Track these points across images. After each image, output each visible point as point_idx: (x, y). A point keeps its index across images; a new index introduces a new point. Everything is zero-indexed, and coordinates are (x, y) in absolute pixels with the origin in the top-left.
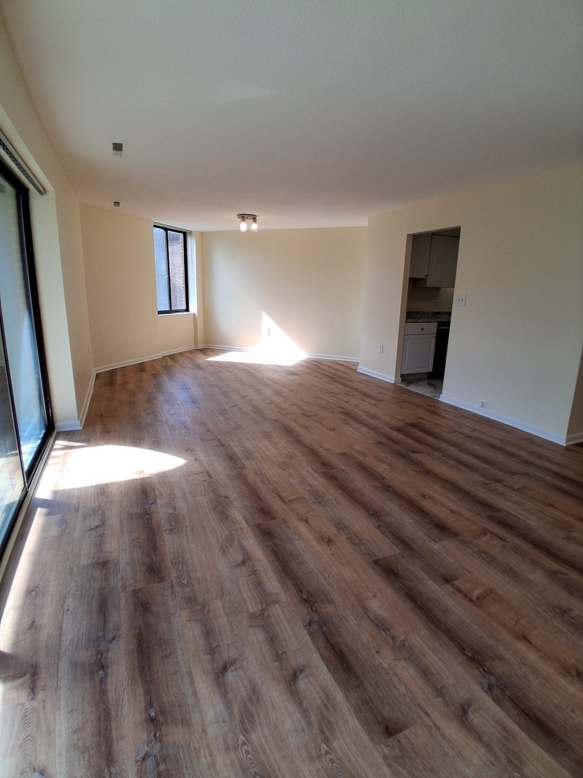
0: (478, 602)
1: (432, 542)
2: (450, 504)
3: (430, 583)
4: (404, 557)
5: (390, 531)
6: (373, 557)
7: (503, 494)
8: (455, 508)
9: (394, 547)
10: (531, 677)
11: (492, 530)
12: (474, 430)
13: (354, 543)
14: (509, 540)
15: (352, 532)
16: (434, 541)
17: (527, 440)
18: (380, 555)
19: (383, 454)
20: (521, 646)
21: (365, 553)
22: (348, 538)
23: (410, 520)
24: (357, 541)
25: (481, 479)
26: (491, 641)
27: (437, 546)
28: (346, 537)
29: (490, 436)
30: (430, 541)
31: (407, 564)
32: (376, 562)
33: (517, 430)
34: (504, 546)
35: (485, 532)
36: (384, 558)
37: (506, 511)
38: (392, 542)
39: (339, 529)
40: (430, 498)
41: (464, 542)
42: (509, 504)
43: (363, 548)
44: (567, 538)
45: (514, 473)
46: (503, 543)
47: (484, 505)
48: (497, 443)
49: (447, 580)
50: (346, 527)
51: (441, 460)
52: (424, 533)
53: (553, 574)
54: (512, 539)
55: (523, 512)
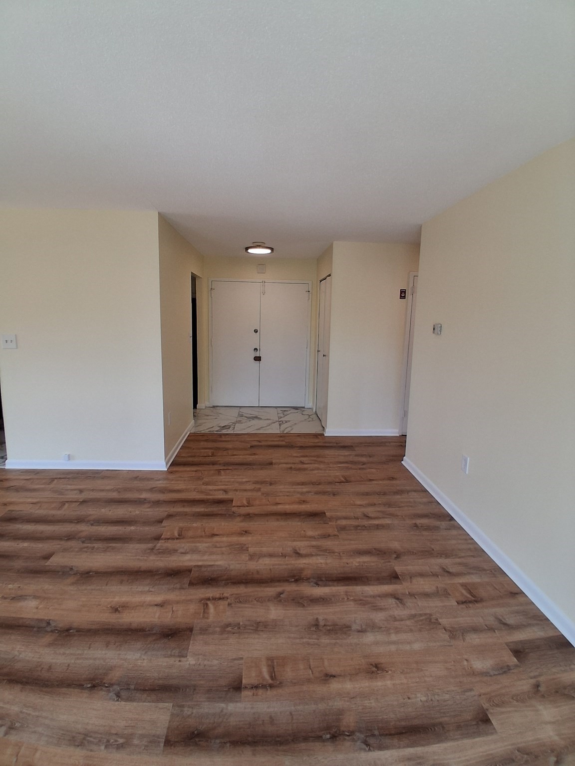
0: (275, 683)
1: (182, 659)
2: (149, 598)
3: (231, 707)
4: (183, 706)
5: (135, 689)
6: (159, 742)
7: (175, 551)
8: (159, 599)
9: (161, 705)
10: (366, 703)
11: (207, 595)
12: (81, 491)
13: (120, 747)
14: (225, 595)
15: (101, 734)
16: (183, 656)
17: (136, 478)
18: (162, 731)
19: (10, 586)
20: (335, 686)
21: (146, 746)
22: (106, 747)
23: (138, 655)
24: (121, 741)
25: (143, 546)
26: (322, 706)
27: (191, 661)
28: (103, 747)
29: (102, 490)
30: (180, 661)
31: (194, 711)
32: (168, 743)
33: (117, 472)
34: (229, 604)
35: (205, 603)
36: (168, 728)
37: (195, 566)
38: (153, 702)
39: (81, 745)
40: (125, 606)
41: (204, 631)
42: (188, 557)
43: (136, 742)
44: (252, 557)
45: (161, 521)
46: (226, 603)
47: (174, 573)
48: (115, 495)
49: (237, 687)
50: (86, 735)
51: (85, 549)
52: (165, 657)
53: (278, 598)
54: (228, 591)
55: (205, 557)
